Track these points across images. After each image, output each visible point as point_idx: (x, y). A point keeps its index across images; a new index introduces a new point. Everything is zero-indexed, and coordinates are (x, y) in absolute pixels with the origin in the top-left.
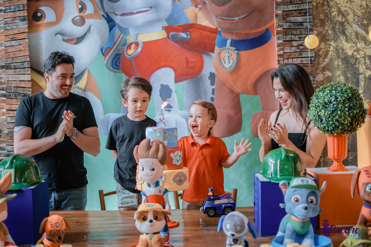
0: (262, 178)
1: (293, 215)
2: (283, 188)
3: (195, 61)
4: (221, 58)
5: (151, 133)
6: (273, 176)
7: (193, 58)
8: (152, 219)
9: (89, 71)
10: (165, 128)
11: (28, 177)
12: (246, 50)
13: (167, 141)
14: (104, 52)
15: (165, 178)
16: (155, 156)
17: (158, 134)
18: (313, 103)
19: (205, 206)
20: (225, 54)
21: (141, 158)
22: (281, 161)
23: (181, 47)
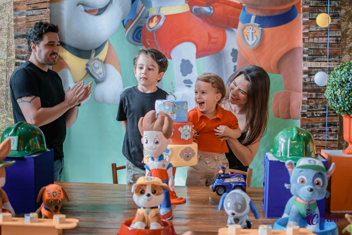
0: (271, 157)
1: (298, 196)
2: (289, 168)
3: (217, 37)
4: (244, 34)
5: (160, 106)
6: (282, 155)
7: (215, 33)
8: (150, 192)
9: (109, 42)
10: (175, 101)
11: (33, 145)
12: (271, 27)
13: (176, 114)
14: (125, 24)
15: (172, 153)
16: (160, 129)
17: (167, 107)
18: (330, 82)
19: (214, 184)
20: (249, 31)
21: (145, 131)
22: (292, 140)
23: (204, 22)
